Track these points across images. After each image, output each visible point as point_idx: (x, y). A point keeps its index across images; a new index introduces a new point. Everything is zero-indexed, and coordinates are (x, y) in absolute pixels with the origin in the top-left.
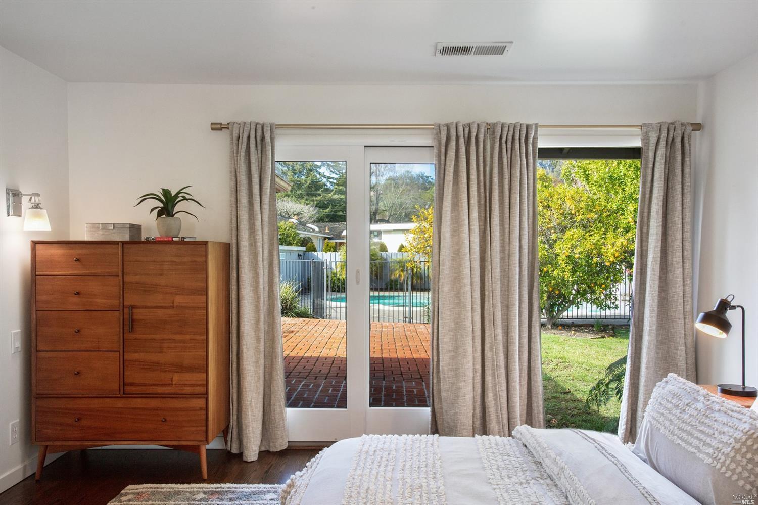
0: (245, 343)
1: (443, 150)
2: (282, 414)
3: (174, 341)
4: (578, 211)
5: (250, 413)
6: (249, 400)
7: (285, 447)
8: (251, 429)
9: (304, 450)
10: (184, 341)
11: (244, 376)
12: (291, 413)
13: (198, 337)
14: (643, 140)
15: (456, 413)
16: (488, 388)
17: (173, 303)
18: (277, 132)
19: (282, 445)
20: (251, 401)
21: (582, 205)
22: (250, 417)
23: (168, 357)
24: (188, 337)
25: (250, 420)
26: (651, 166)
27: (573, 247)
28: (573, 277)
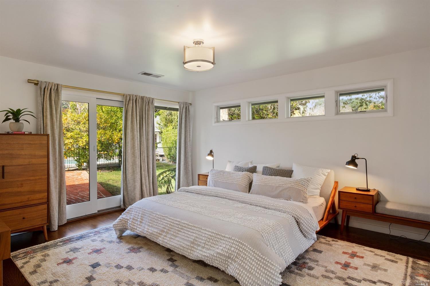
0: (51, 179)
1: (127, 103)
2: (65, 207)
3: (30, 180)
4: (101, 123)
5: (55, 210)
6: (54, 203)
7: (66, 222)
8: (55, 216)
9: (72, 222)
10: (36, 180)
11: (52, 194)
12: (68, 207)
13: (43, 177)
14: (179, 106)
15: (135, 194)
16: (143, 184)
17: (29, 163)
18: (62, 88)
19: (65, 222)
20: (55, 204)
21: (103, 120)
22: (55, 211)
23: (26, 188)
24: (37, 178)
25: (55, 212)
26: (181, 114)
27: (101, 137)
28: (101, 149)
